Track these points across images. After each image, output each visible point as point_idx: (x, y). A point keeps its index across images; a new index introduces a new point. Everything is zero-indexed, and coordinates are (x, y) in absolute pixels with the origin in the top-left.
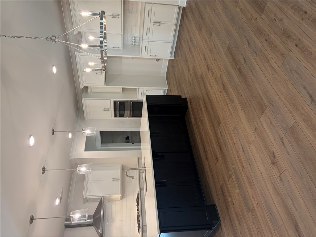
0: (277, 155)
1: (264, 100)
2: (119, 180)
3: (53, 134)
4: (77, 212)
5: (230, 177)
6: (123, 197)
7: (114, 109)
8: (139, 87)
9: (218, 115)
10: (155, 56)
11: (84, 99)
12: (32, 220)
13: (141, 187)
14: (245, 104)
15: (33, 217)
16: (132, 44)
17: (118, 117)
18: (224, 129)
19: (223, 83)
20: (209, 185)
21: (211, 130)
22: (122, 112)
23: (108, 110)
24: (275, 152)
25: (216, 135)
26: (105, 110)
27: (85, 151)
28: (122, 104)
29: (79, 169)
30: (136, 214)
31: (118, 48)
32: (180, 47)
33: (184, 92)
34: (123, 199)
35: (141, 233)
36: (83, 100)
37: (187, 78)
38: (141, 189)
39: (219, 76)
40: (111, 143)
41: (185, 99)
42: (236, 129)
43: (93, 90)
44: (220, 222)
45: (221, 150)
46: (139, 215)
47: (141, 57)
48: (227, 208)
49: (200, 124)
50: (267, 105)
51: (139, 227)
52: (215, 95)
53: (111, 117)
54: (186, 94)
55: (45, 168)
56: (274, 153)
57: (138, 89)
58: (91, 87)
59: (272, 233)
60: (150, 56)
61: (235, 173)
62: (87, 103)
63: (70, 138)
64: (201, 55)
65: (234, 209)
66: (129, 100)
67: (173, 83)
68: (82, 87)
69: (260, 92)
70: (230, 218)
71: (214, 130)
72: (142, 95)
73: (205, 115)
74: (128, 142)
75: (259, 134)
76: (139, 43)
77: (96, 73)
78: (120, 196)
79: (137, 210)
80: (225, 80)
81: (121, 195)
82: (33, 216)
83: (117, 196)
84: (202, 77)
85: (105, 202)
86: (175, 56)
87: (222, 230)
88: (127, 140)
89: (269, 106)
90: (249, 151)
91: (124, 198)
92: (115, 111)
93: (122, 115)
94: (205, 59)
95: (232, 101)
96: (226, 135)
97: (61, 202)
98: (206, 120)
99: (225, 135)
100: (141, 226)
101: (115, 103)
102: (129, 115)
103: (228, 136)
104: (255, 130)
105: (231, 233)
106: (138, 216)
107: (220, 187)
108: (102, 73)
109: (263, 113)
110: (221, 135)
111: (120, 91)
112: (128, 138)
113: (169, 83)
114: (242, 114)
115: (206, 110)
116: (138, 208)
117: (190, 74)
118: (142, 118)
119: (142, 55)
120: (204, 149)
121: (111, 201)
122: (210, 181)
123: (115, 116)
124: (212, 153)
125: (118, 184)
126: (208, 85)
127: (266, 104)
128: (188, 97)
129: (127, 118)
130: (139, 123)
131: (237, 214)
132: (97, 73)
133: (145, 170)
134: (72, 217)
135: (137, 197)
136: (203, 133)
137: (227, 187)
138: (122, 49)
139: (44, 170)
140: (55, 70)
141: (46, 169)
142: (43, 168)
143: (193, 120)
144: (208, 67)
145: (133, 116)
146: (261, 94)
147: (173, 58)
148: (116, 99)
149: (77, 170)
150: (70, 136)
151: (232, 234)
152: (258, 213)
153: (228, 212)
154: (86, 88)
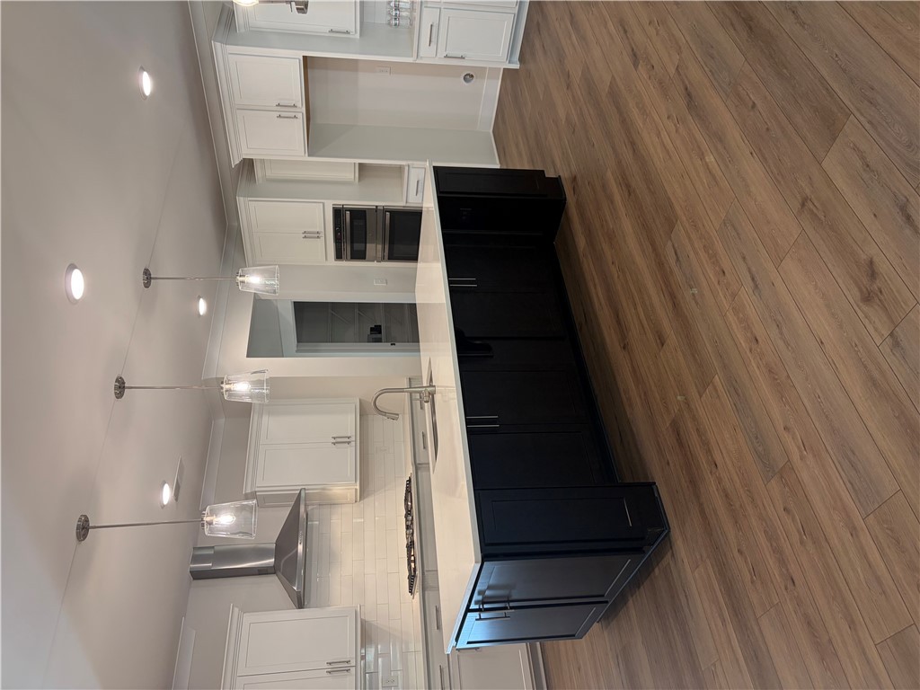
0: (883, 267)
1: (840, 93)
2: (353, 443)
3: (147, 285)
4: (225, 508)
5: (704, 382)
6: (364, 492)
7: (336, 232)
8: (410, 162)
9: (669, 198)
10: (462, 58)
11: (242, 199)
12: (84, 529)
13: (418, 462)
14: (768, 129)
15: (87, 520)
16: (389, 24)
17: (347, 260)
18: (690, 238)
19: (686, 89)
20: (634, 429)
21: (643, 251)
22: (358, 246)
23: (317, 235)
24: (876, 259)
25: (660, 264)
26: (307, 235)
27: (248, 356)
28: (359, 215)
29: (227, 386)
30: (405, 542)
31: (347, 32)
32: (538, 24)
33: (553, 162)
34: (366, 500)
35: (417, 595)
36: (241, 201)
37: (562, 115)
38: (417, 467)
39: (672, 70)
40: (326, 342)
41: (557, 182)
42: (733, 226)
43: (269, 174)
44: (669, 531)
45: (676, 305)
46: (412, 542)
47: (418, 61)
48: (694, 483)
49: (606, 247)
50: (852, 107)
51: (412, 578)
52: (659, 135)
53: (326, 259)
54: (558, 165)
55: (124, 383)
56: (871, 262)
57: (407, 168)
58: (263, 161)
59: (855, 528)
60: (446, 57)
61: (725, 367)
62: (254, 211)
63: (201, 313)
64: (610, 24)
65: (719, 480)
66: (381, 204)
67: (517, 145)
68: (236, 161)
69: (824, 72)
70: (702, 512)
71: (655, 249)
72: (419, 189)
73: (622, 211)
74: (379, 341)
75: (816, 215)
76: (411, 20)
77: (278, 114)
78: (356, 490)
79: (408, 527)
80: (695, 74)
81: (358, 487)
82: (86, 516)
83: (344, 489)
84: (613, 94)
85: (310, 508)
86: (522, 59)
87: (673, 555)
88: (374, 336)
89: (858, 110)
90: (778, 283)
91: (368, 495)
92: (338, 240)
93: (359, 255)
94: (625, 32)
95: (718, 137)
96: (696, 253)
97: (176, 500)
98: (627, 227)
99: (692, 255)
100: (418, 573)
101: (338, 213)
102: (380, 254)
103: (702, 255)
104: (803, 205)
105: (705, 555)
106: (410, 546)
107: (671, 424)
108: (297, 115)
109: (834, 139)
110: (678, 259)
111: (351, 175)
112: (376, 330)
113: (504, 149)
114: (753, 169)
115: (627, 194)
116: (409, 523)
117: (573, 97)
118: (420, 265)
119: (421, 54)
120: (619, 322)
121: (329, 503)
122: (637, 414)
123: (339, 256)
124: (646, 325)
125: (350, 454)
126: (635, 114)
127: (847, 102)
128: (565, 174)
129: (375, 264)
130: (412, 279)
131: (727, 496)
132: (283, 114)
133: (432, 394)
134: (210, 523)
135: (407, 490)
136: (614, 270)
137: (694, 419)
138: (358, 36)
139: (121, 387)
140: (147, 84)
141: (126, 385)
142: (117, 381)
143: (581, 242)
144: (635, 55)
145: (392, 257)
146: (827, 78)
147: (516, 66)
148: (340, 202)
149: (222, 388)
150: (202, 307)
151: (708, 561)
152: (805, 476)
153: (698, 496)
154: (248, 165)
